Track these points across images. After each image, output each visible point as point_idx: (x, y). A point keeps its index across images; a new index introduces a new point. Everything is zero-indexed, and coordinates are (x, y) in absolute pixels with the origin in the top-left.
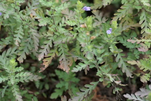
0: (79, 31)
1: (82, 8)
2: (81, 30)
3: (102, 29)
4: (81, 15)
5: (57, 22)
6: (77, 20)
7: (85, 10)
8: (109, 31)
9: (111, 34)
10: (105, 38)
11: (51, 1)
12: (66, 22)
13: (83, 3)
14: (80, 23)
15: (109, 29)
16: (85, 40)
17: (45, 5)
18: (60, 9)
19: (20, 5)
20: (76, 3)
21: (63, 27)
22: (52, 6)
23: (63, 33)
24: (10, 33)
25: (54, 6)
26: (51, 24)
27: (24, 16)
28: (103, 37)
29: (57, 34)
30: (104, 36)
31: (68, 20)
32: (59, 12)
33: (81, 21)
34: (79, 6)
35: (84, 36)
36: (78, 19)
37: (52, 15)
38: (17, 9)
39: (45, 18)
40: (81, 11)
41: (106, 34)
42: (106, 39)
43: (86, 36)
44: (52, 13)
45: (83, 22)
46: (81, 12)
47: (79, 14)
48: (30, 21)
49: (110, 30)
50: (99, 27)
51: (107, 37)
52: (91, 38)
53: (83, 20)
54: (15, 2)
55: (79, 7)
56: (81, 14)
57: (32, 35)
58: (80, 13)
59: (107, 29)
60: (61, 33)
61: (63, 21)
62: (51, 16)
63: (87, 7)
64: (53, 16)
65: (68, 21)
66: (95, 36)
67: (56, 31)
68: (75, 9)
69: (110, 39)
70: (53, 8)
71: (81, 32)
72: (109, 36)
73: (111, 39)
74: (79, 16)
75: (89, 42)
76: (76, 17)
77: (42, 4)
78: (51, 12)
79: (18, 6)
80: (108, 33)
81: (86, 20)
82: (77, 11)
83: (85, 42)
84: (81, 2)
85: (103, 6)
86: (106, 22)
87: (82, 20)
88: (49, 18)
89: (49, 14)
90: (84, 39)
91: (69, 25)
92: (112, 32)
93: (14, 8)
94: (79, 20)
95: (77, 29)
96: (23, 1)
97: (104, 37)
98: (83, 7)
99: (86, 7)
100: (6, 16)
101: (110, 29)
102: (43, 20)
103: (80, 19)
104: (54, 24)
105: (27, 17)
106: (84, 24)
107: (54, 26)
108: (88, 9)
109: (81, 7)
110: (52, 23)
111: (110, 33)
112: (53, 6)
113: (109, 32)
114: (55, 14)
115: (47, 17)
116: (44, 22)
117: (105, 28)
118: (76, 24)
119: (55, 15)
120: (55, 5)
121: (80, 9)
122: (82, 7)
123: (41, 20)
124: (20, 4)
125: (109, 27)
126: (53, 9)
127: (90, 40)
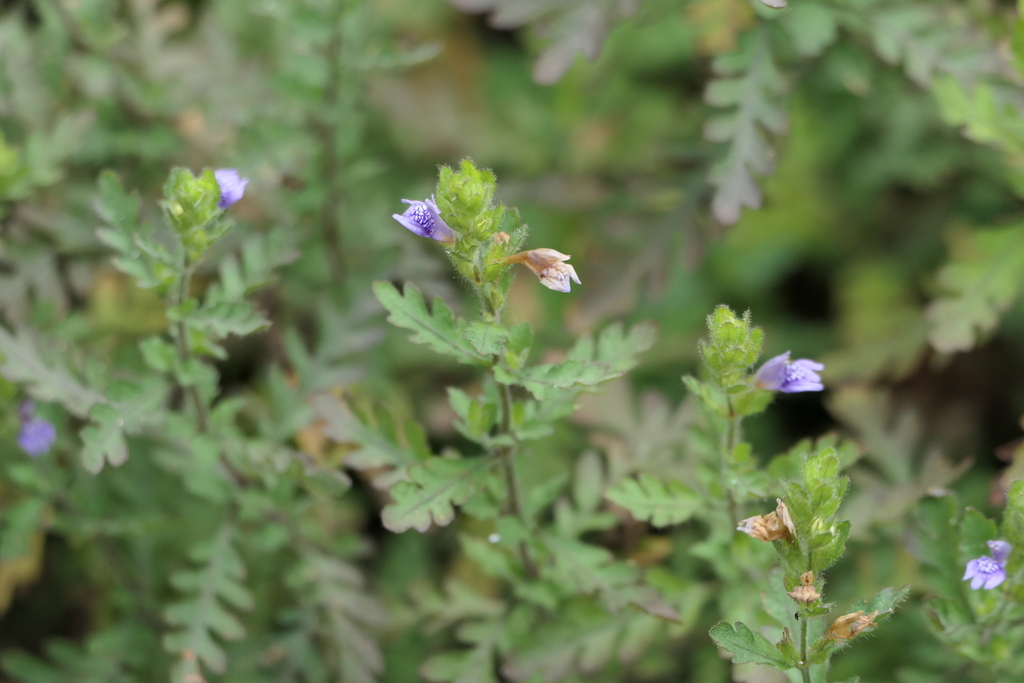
0: (723, 569)
1: (750, 372)
2: (744, 559)
3: (922, 550)
4: (738, 433)
5: (534, 498)
6: (705, 477)
7: (774, 386)
8: (987, 564)
9: (999, 588)
10: (953, 629)
11: (489, 318)
12: (614, 496)
13: (758, 331)
14: (729, 496)
15: (986, 552)
16: (784, 645)
17: (442, 348)
18: (565, 380)
19: (220, 353)
20: (703, 331)
21: (591, 538)
22: (496, 359)
23: (588, 586)
24: (123, 599)
25: (517, 360)
26: (482, 512)
27: (256, 451)
28: (936, 621)
29: (539, 595)
30: (938, 611)
31: (634, 476)
32: (559, 412)
33: (744, 484)
34: (729, 351)
35: (773, 608)
36: (713, 466)
37: (494, 431)
38: (193, 389)
39: (434, 462)
40: (742, 394)
41: (960, 590)
42: (956, 636)
43: (794, 608)
44: (499, 418)
45: (759, 492)
46: (745, 402)
47: (723, 425)
48: (300, 492)
49: (997, 556)
50: (896, 530)
51: (970, 616)
52: (830, 627)
53: (763, 475)
54: (180, 326)
55: (728, 362)
56: (738, 419)
57: (322, 612)
58: (732, 413)
59: (964, 548)
60: (570, 587)
61: (589, 487)
62: (489, 442)
63: (794, 357)
64: (504, 440)
65: (631, 486)
66: (869, 608)
67: (530, 573)
68: (690, 382)
69: (995, 638)
70: (508, 372)
71: (745, 578)
72: (981, 609)
73: (1000, 629)
74: (724, 439)
75: (816, 659)
76: (699, 447)
77: (416, 339)
78: (492, 408)
79: (209, 360)
80: (976, 584)
81: (791, 472)
82: (710, 397)
83: (784, 664)
84: (739, 315)
85: (929, 352)
86: (955, 486)
87: (748, 473)
88: (472, 463)
89: (473, 428)
90: (776, 636)
91: (641, 515)
92: (1009, 576)
93: (170, 377)
94: (725, 471)
95: (704, 550)
96: (245, 321)
97: (943, 621)
98: (758, 365)
99: (783, 359)
100: (103, 448)
101: (998, 545)
102: (418, 475)
103: (735, 467)
104: (512, 509)
105: (282, 460)
106: (769, 505)
107: (508, 533)
108: (807, 376)
109: (740, 360)
110: (491, 500)
111: (995, 581)
112: (508, 354)
113: (983, 575)
114: (527, 426)
115: (451, 455)
116: (425, 494)
117: (949, 538)
118: (702, 513)
119: (521, 435)
120: (526, 352)
121: (734, 378)
122: (751, 364)
123: (400, 474)
124: (222, 343)
125: (988, 536)
126: (507, 380)
127: (821, 648)
